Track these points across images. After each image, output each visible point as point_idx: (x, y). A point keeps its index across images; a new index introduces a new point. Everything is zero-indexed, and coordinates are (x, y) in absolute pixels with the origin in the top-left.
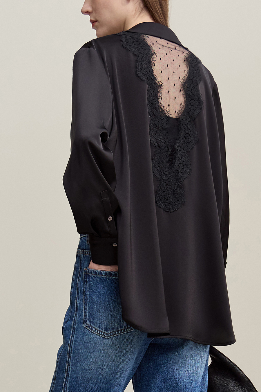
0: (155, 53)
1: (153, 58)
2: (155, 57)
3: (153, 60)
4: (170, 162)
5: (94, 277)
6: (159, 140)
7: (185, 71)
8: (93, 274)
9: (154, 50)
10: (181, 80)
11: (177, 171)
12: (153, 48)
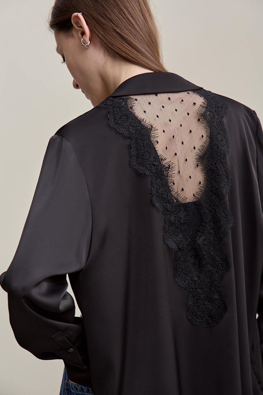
0: (152, 127)
1: (153, 134)
2: (156, 132)
3: (154, 137)
4: (197, 263)
5: (75, 393)
6: (179, 241)
7: (203, 136)
8: (74, 389)
9: (149, 123)
10: (197, 150)
11: (210, 271)
12: (147, 122)
